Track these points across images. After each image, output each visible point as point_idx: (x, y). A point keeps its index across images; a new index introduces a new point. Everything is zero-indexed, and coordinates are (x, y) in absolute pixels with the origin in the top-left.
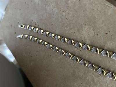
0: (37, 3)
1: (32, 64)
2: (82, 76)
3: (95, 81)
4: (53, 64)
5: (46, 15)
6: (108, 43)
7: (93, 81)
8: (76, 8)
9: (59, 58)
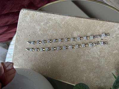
0: (40, 33)
1: (50, 67)
2: (83, 54)
3: (90, 52)
4: (64, 58)
5: (49, 37)
6: (88, 34)
7: (89, 53)
8: (66, 26)
9: (67, 53)
